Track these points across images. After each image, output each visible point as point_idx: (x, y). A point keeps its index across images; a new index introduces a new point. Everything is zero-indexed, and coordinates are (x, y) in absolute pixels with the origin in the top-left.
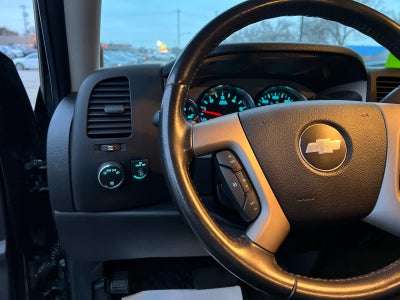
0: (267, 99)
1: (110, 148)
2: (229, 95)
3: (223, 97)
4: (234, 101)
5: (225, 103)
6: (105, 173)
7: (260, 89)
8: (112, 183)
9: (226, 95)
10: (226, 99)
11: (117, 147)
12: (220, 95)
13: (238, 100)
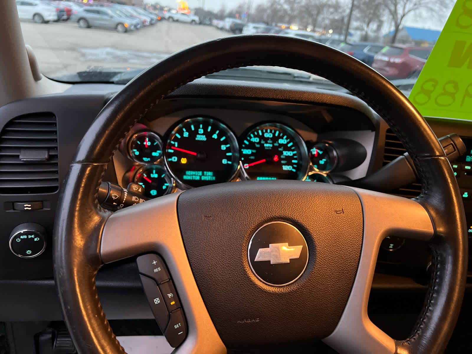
0: (258, 136)
1: (27, 207)
2: (210, 128)
3: (201, 131)
4: (215, 136)
5: (203, 138)
6: (18, 240)
7: (249, 124)
8: (29, 252)
9: (205, 129)
10: (205, 133)
11: (38, 205)
12: (197, 128)
13: (220, 136)
